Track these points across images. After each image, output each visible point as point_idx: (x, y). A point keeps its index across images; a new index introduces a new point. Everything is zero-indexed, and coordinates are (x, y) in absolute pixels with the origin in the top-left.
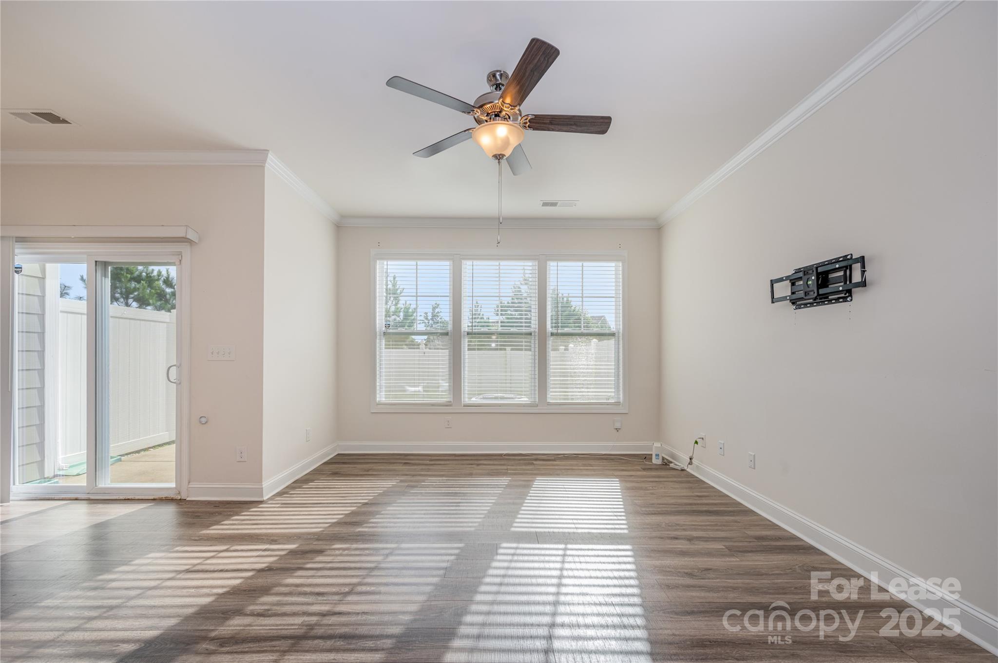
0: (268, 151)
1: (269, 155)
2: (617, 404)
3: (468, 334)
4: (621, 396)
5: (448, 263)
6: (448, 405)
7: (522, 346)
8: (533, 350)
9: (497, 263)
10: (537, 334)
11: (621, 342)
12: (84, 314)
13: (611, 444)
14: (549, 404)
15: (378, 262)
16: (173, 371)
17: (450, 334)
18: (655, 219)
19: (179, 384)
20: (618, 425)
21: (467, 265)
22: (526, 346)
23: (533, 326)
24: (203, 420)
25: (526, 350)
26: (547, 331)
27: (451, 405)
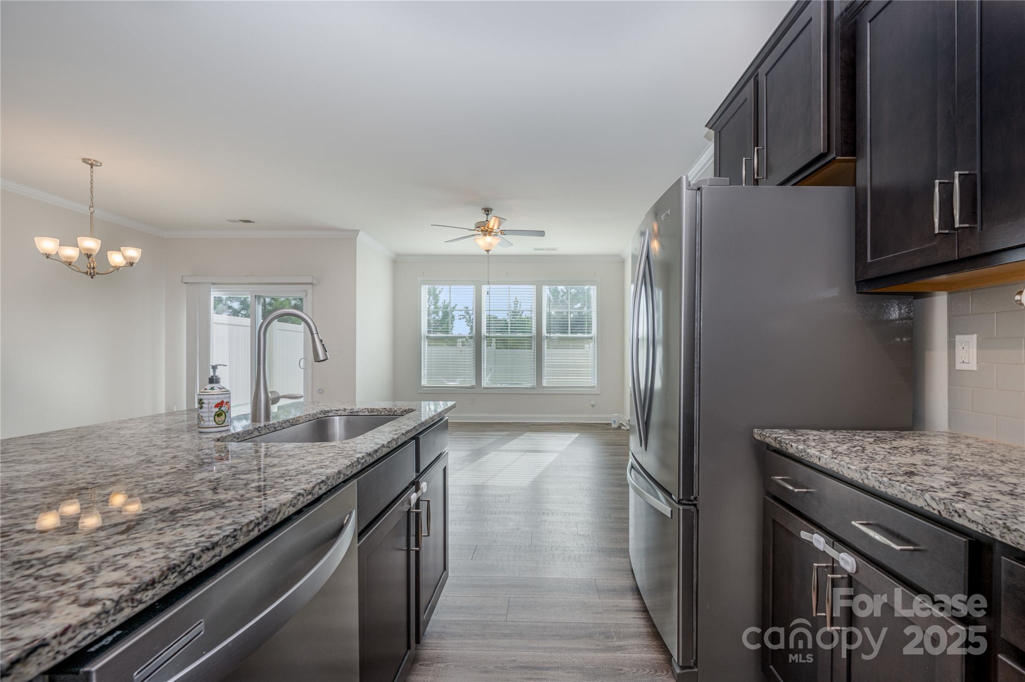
0: (359, 230)
1: (360, 233)
2: (594, 387)
3: (487, 337)
4: (596, 382)
5: (472, 287)
6: (472, 387)
7: (525, 346)
8: (533, 348)
9: (507, 286)
10: (535, 337)
11: (596, 343)
12: (248, 326)
13: (588, 416)
14: (544, 387)
15: (423, 286)
16: (302, 361)
17: (473, 337)
18: (619, 255)
19: (305, 369)
20: (593, 402)
21: (485, 288)
22: (528, 346)
23: (533, 332)
24: (321, 391)
25: (528, 349)
26: (543, 335)
27: (474, 388)
